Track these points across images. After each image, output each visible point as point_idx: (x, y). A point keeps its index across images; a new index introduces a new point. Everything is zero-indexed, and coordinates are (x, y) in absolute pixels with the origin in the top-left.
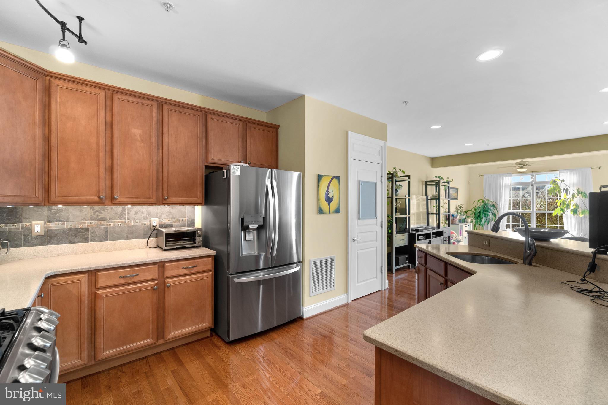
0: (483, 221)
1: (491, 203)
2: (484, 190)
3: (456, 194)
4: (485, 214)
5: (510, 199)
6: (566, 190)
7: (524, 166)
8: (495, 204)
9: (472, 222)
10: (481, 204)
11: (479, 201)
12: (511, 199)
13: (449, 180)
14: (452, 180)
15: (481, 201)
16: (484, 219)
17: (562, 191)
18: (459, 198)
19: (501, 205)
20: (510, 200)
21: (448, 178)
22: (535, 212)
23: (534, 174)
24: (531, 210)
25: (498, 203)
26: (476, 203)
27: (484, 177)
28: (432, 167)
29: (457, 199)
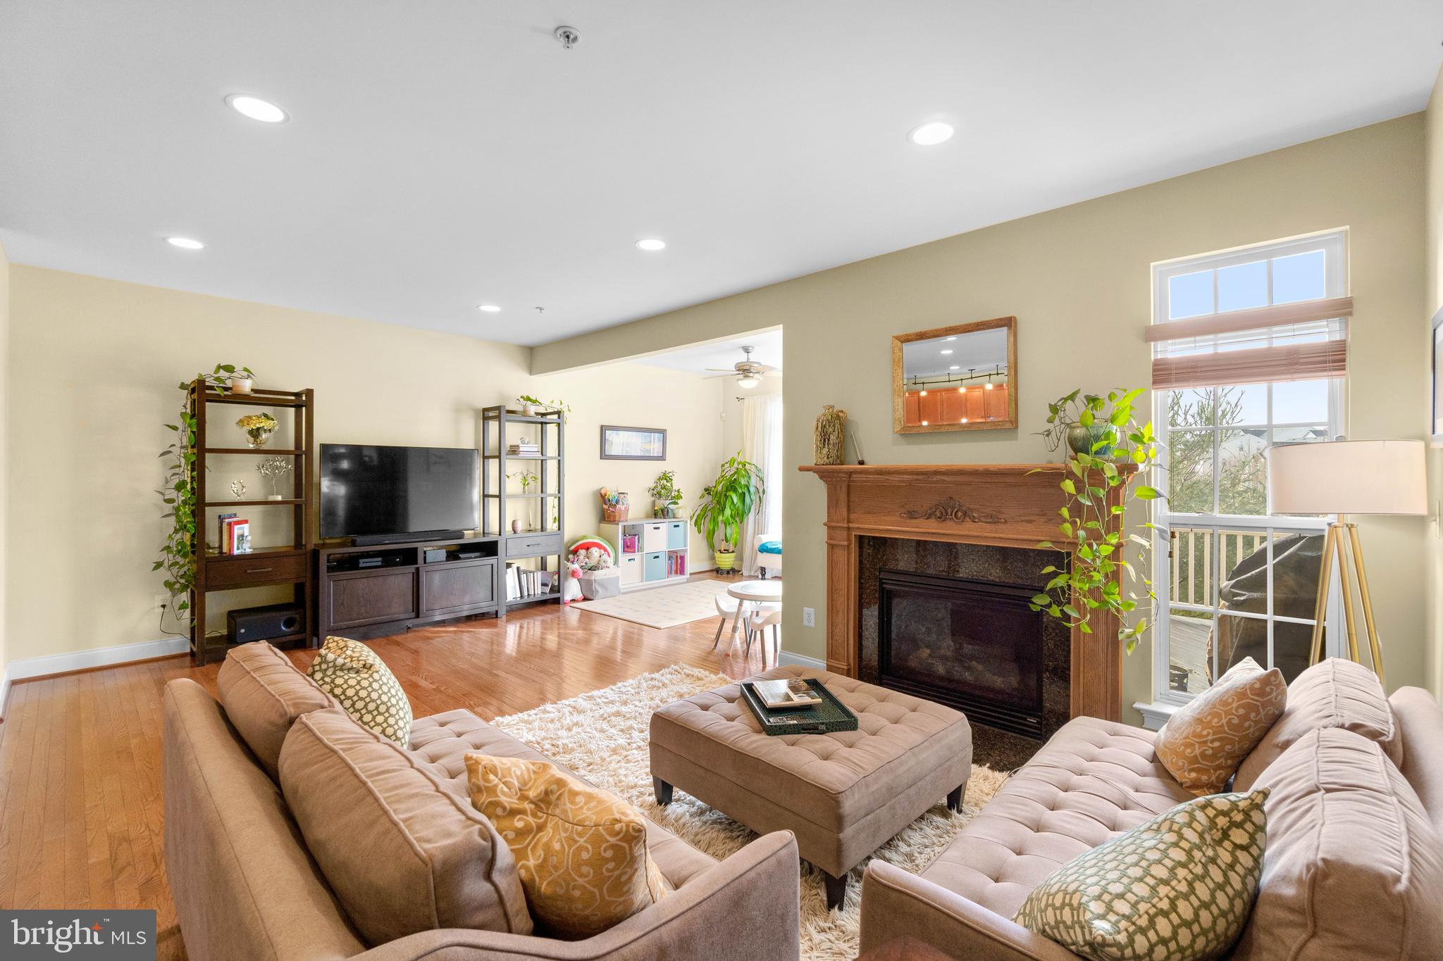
1: (753, 468)
3: (655, 446)
18: (667, 456)
28: (531, 373)
29: (662, 458)
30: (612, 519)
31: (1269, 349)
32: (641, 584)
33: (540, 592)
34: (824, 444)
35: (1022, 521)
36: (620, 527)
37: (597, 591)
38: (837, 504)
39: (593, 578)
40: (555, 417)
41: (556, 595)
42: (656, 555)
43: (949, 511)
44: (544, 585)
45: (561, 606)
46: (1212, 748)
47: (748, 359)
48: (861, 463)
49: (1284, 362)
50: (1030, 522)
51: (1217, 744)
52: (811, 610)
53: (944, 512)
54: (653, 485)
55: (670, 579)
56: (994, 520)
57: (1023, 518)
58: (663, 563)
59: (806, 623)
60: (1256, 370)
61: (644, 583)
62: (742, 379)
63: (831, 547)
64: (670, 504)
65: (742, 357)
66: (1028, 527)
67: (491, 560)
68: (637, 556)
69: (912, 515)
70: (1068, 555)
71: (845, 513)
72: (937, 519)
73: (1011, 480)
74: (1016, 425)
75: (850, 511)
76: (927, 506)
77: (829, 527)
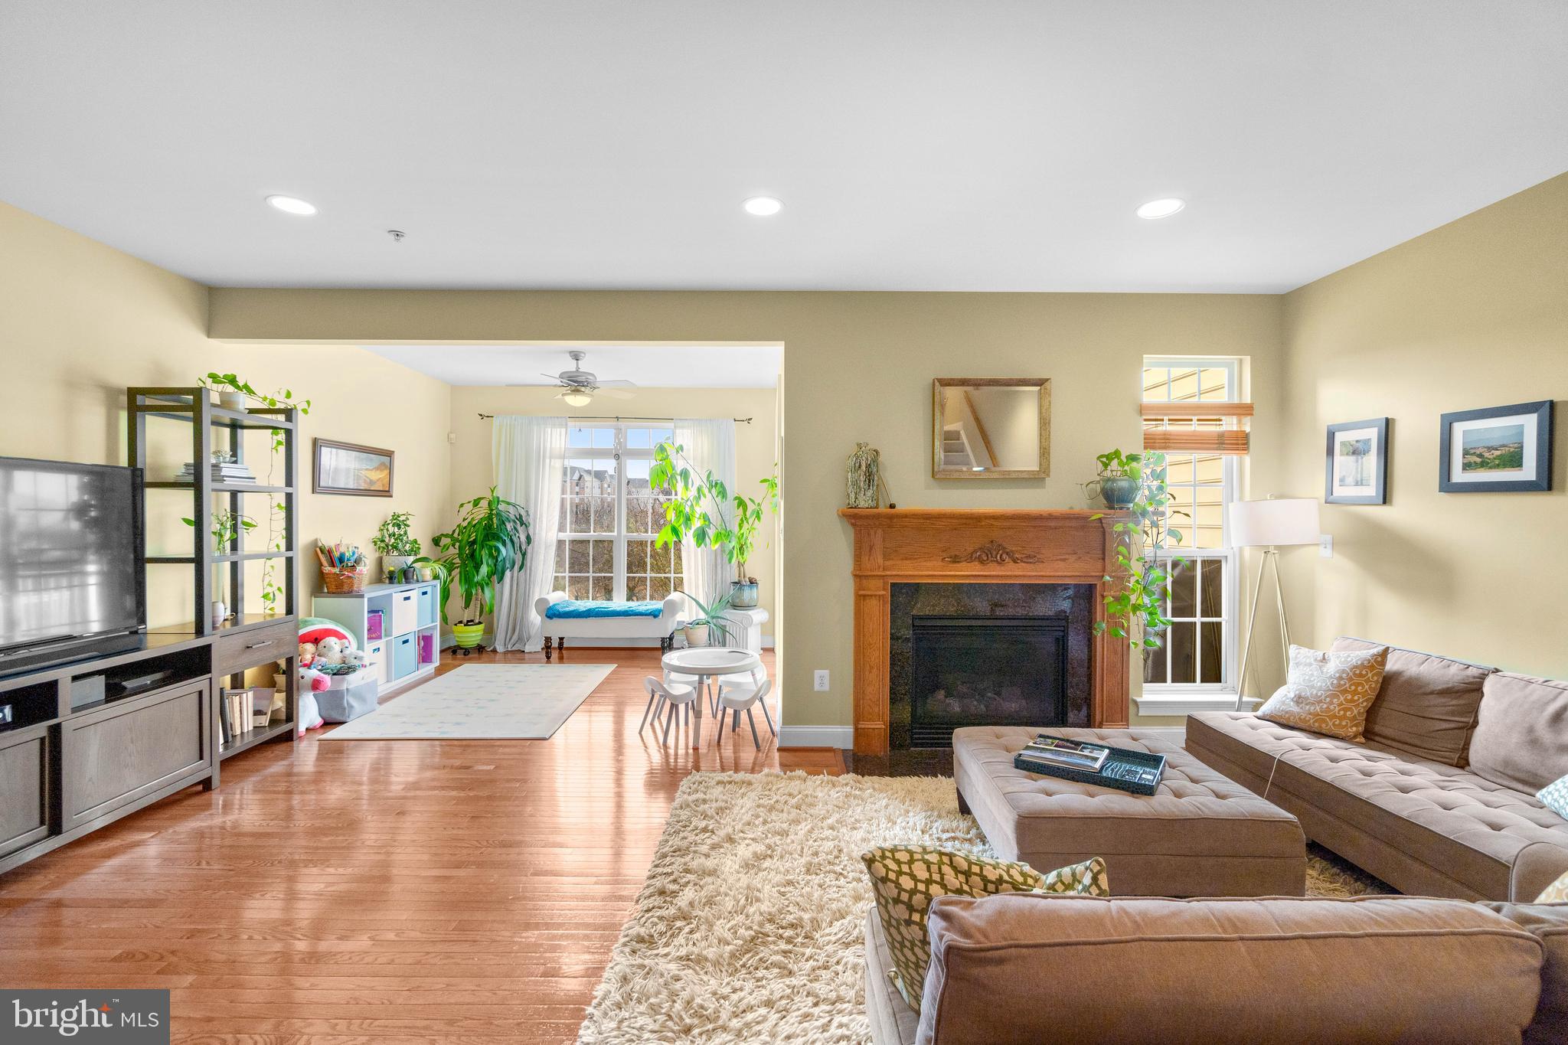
0: (484, 570)
1: (511, 509)
2: (494, 464)
3: (384, 474)
4: (490, 548)
5: (564, 496)
6: (685, 474)
7: (583, 389)
8: (523, 513)
9: (436, 577)
10: (481, 512)
11: (476, 503)
12: (568, 496)
13: (291, 403)
14: (308, 402)
15: (484, 504)
16: (488, 564)
17: (678, 477)
18: (395, 491)
19: (541, 515)
20: (563, 501)
21: (289, 395)
22: (625, 536)
23: (622, 424)
24: (615, 534)
25: (531, 513)
26: (464, 511)
27: (496, 422)
28: (208, 337)
29: (386, 493)
30: (346, 588)
31: (1195, 431)
32: (390, 685)
33: (251, 728)
34: (869, 486)
35: (1057, 560)
36: (366, 600)
37: (351, 707)
38: (870, 551)
39: (344, 687)
40: (281, 418)
41: (284, 728)
42: (405, 638)
43: (994, 553)
44: (257, 713)
45: (295, 743)
46: (1364, 707)
47: (578, 368)
48: (892, 506)
49: (1217, 442)
50: (1064, 560)
51: (1365, 704)
52: (826, 673)
53: (989, 553)
54: (378, 535)
55: (421, 671)
56: (1029, 559)
57: (1058, 557)
58: (412, 650)
59: (817, 687)
60: (1182, 445)
61: (393, 683)
62: (568, 394)
63: (860, 598)
64: (414, 562)
65: (570, 366)
66: (1061, 564)
67: (200, 683)
68: (380, 643)
69: (955, 560)
70: (1091, 587)
71: (880, 561)
72: (982, 562)
73: (1053, 524)
74: (1048, 475)
75: (886, 557)
76: (970, 549)
77: (859, 577)
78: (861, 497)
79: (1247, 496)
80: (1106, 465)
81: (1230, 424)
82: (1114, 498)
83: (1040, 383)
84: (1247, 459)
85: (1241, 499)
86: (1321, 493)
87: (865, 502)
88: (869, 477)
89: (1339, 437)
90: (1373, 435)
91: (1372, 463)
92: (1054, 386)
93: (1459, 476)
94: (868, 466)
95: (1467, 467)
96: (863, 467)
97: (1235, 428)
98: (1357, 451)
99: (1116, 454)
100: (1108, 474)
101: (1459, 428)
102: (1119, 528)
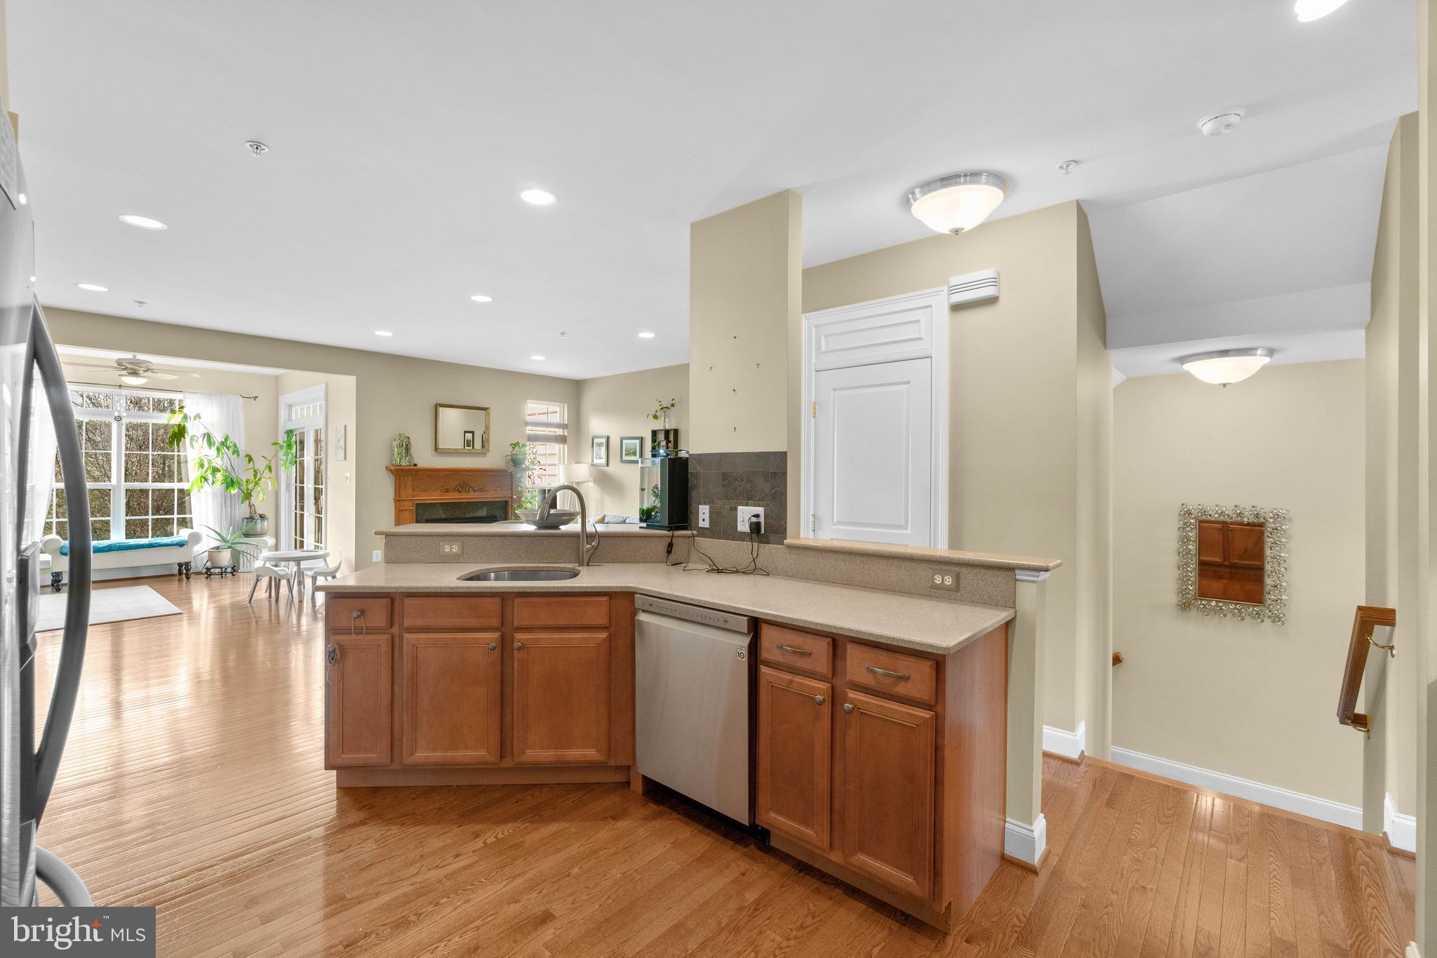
6: (208, 438)
7: (140, 372)
22: (124, 484)
23: (124, 391)
24: (114, 483)
31: (547, 434)
34: (406, 455)
38: (404, 487)
43: (465, 487)
48: (415, 465)
49: (555, 439)
50: (495, 490)
52: (379, 552)
53: (462, 487)
56: (481, 490)
63: (400, 511)
69: (447, 491)
70: (506, 502)
71: (411, 492)
72: (459, 492)
73: (491, 474)
74: (489, 451)
75: (413, 490)
76: (454, 486)
77: (398, 500)
78: (403, 460)
79: (566, 463)
80: (514, 448)
81: (560, 432)
82: (516, 462)
83: (485, 409)
84: (566, 446)
85: (564, 463)
86: (590, 462)
87: (404, 463)
88: (407, 450)
89: (596, 440)
90: (604, 441)
91: (603, 449)
92: (492, 412)
93: (625, 458)
94: (407, 445)
95: (626, 455)
96: (404, 446)
97: (562, 434)
98: (600, 445)
99: (518, 443)
100: (514, 452)
101: (624, 442)
102: (519, 475)
